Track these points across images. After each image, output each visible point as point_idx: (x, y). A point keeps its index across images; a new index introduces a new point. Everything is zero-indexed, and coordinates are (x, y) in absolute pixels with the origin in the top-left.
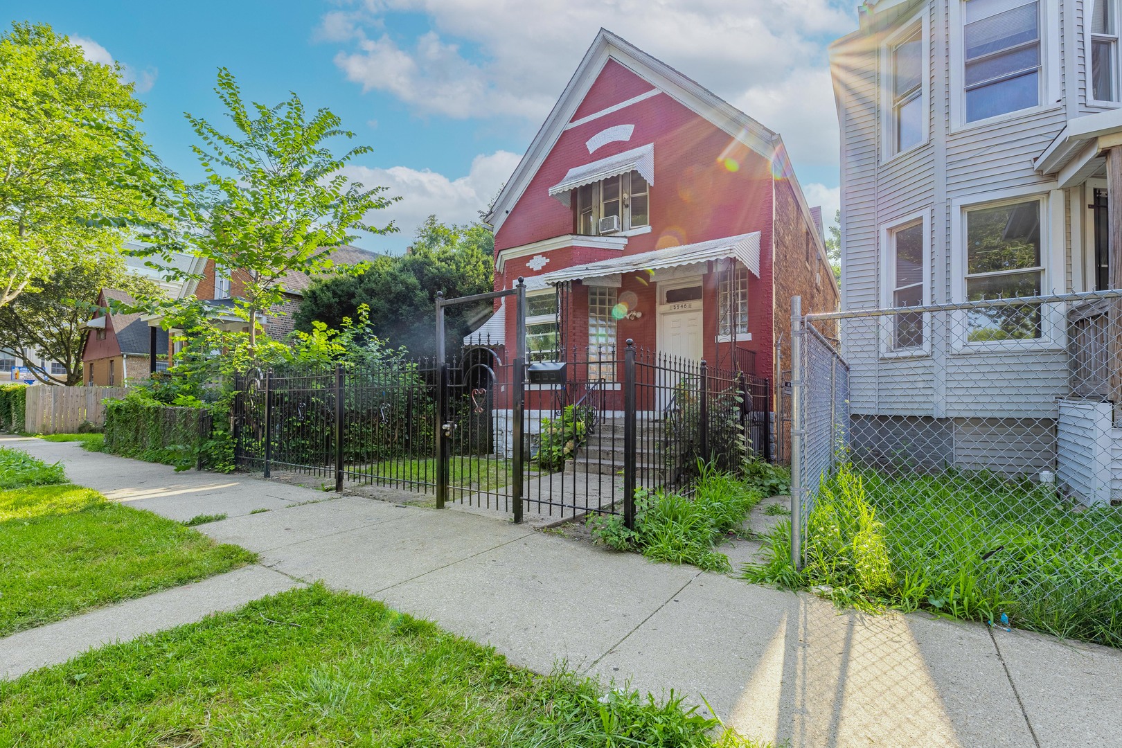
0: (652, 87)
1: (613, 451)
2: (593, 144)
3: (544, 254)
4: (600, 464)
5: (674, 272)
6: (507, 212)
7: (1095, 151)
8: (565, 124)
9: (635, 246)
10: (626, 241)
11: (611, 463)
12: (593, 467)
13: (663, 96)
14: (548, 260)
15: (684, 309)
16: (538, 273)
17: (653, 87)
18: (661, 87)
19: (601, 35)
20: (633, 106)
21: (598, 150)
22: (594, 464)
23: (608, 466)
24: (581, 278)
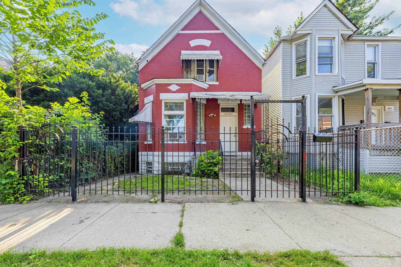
2: (193, 43)
3: (177, 84)
4: (236, 174)
5: (228, 101)
6: (147, 61)
7: (364, 88)
8: (178, 31)
9: (211, 88)
10: (208, 86)
11: (241, 173)
12: (233, 175)
13: (223, 33)
14: (180, 87)
15: (230, 115)
16: (174, 92)
17: (219, 30)
18: (222, 30)
20: (210, 34)
21: (195, 46)
22: (233, 174)
24: (197, 97)
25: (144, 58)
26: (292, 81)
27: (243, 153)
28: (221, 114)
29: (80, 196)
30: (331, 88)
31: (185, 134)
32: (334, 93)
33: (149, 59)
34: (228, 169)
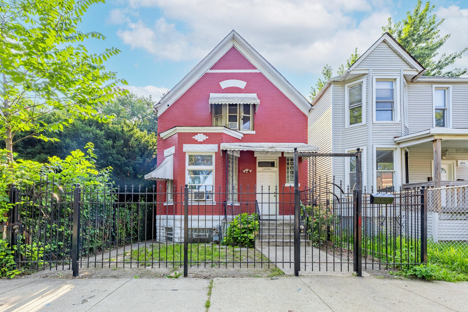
0: (254, 68)
1: (283, 235)
2: (224, 84)
3: (205, 134)
4: (276, 242)
5: (266, 153)
6: (168, 105)
7: (432, 139)
8: (207, 69)
9: (246, 138)
10: (242, 135)
11: (282, 240)
12: (272, 243)
13: (261, 73)
14: (207, 137)
15: (269, 171)
16: (201, 143)
17: (256, 69)
18: (260, 69)
19: (233, 33)
20: (246, 73)
21: (227, 88)
22: (273, 242)
23: (281, 242)
24: (228, 149)
25: (164, 102)
26: (345, 130)
27: (285, 216)
28: (259, 169)
29: (82, 270)
30: (392, 139)
31: (214, 194)
32: (395, 145)
33: (171, 103)
34: (266, 236)
